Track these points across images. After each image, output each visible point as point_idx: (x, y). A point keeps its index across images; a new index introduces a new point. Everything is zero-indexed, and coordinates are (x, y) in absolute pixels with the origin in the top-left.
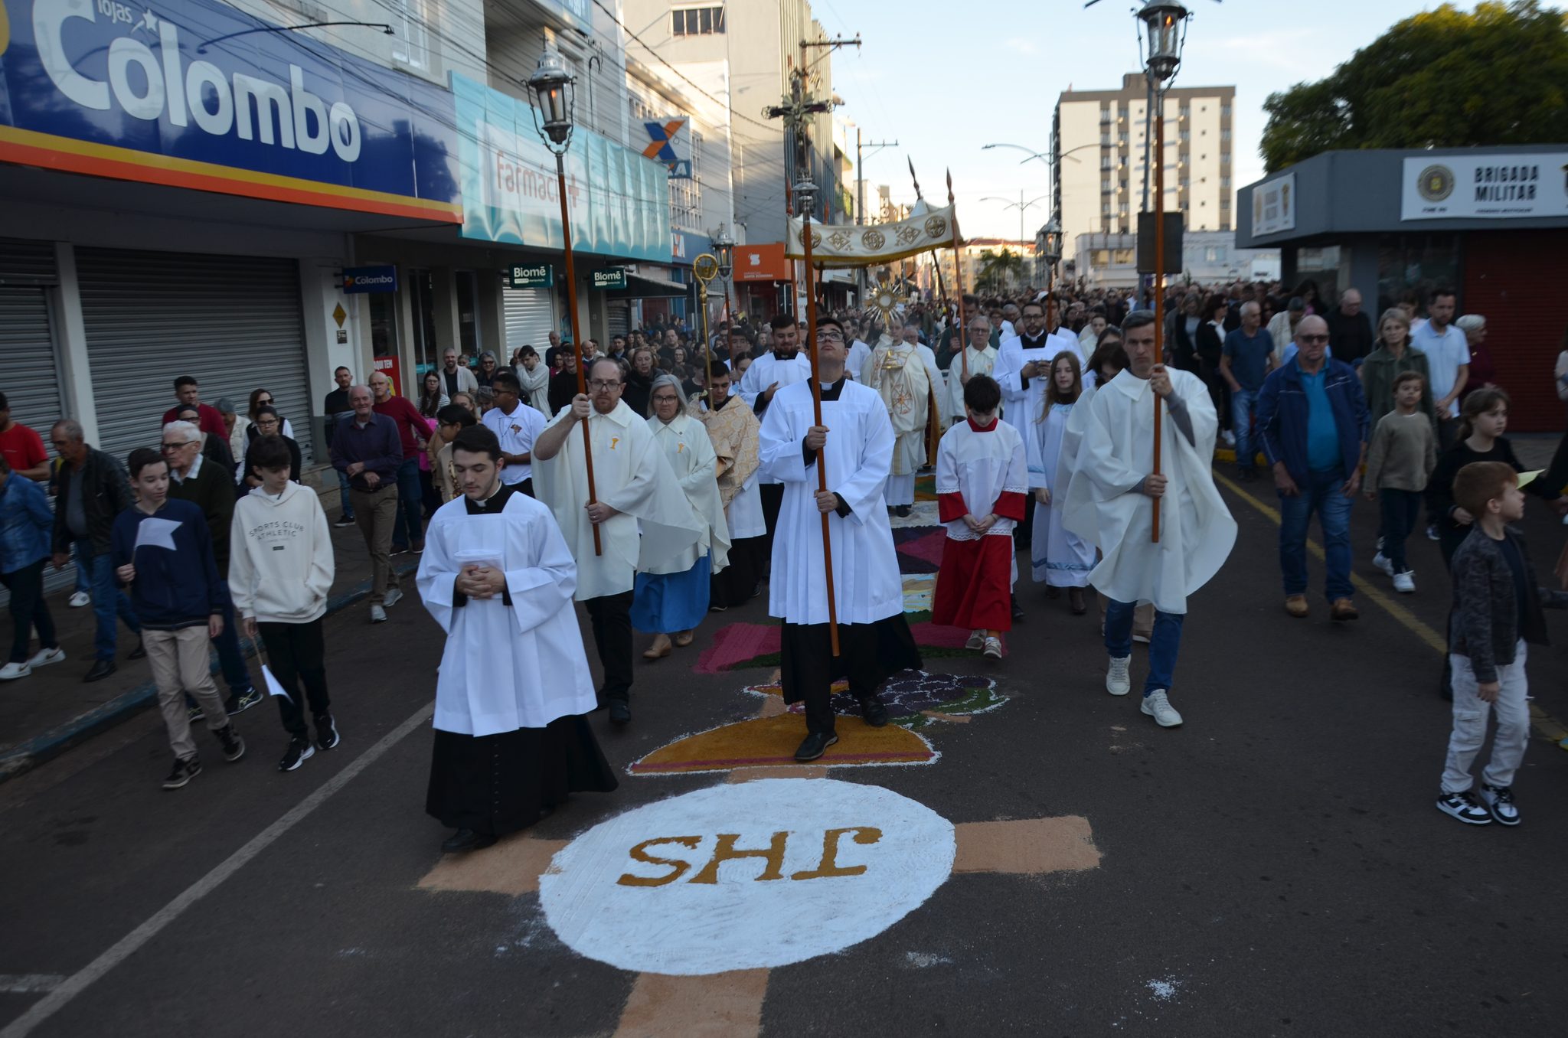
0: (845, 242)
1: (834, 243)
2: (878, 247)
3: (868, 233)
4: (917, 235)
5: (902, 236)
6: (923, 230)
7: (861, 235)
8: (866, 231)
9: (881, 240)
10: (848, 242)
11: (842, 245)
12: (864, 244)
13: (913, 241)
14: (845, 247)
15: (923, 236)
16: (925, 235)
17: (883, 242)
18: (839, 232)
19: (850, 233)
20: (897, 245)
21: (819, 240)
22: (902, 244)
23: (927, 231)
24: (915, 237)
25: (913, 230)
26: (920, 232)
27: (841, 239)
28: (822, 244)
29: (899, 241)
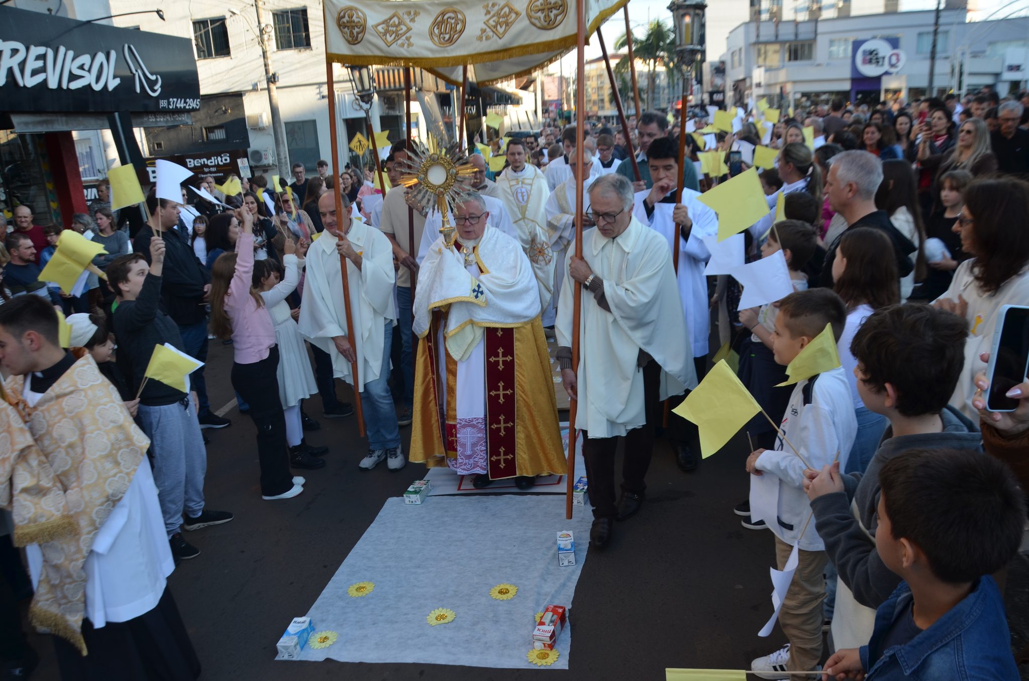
0: (404, 28)
1: (385, 34)
2: (451, 41)
3: (443, 14)
4: (513, 23)
5: (492, 22)
6: (524, 13)
7: (431, 20)
8: (439, 10)
9: (459, 27)
10: (409, 29)
11: (398, 36)
12: (431, 34)
13: (505, 32)
14: (400, 42)
15: (523, 23)
16: (526, 22)
17: (462, 31)
18: (401, 12)
19: (416, 14)
20: (480, 38)
21: (363, 28)
22: (488, 38)
23: (530, 17)
24: (508, 24)
25: (511, 10)
26: (517, 14)
27: (399, 24)
28: (367, 36)
29: (483, 31)
